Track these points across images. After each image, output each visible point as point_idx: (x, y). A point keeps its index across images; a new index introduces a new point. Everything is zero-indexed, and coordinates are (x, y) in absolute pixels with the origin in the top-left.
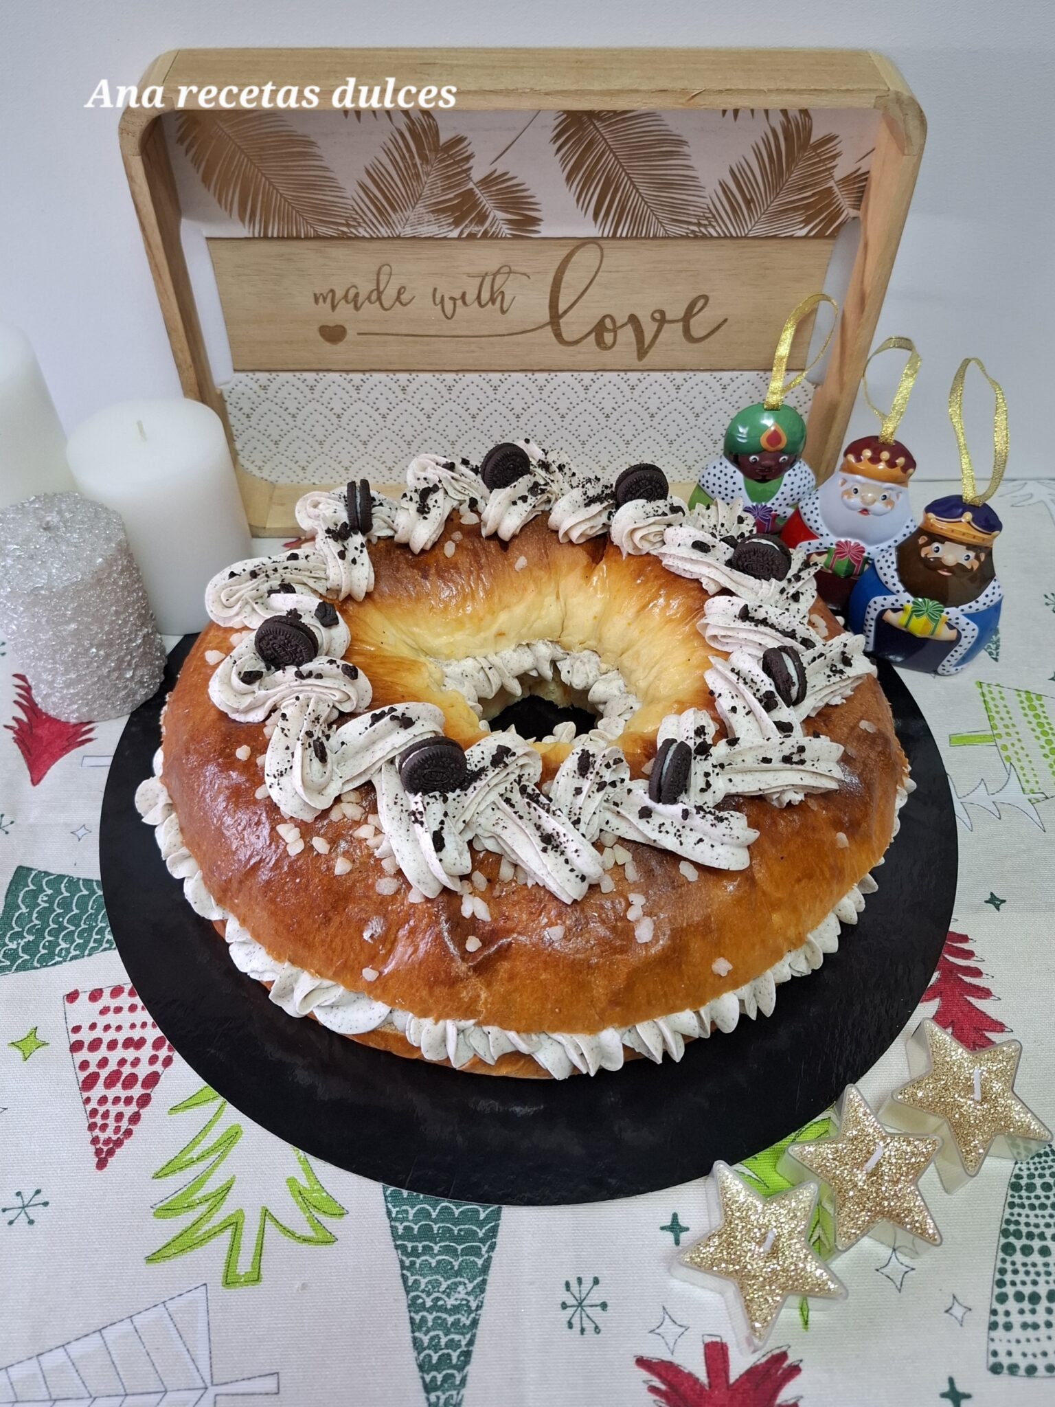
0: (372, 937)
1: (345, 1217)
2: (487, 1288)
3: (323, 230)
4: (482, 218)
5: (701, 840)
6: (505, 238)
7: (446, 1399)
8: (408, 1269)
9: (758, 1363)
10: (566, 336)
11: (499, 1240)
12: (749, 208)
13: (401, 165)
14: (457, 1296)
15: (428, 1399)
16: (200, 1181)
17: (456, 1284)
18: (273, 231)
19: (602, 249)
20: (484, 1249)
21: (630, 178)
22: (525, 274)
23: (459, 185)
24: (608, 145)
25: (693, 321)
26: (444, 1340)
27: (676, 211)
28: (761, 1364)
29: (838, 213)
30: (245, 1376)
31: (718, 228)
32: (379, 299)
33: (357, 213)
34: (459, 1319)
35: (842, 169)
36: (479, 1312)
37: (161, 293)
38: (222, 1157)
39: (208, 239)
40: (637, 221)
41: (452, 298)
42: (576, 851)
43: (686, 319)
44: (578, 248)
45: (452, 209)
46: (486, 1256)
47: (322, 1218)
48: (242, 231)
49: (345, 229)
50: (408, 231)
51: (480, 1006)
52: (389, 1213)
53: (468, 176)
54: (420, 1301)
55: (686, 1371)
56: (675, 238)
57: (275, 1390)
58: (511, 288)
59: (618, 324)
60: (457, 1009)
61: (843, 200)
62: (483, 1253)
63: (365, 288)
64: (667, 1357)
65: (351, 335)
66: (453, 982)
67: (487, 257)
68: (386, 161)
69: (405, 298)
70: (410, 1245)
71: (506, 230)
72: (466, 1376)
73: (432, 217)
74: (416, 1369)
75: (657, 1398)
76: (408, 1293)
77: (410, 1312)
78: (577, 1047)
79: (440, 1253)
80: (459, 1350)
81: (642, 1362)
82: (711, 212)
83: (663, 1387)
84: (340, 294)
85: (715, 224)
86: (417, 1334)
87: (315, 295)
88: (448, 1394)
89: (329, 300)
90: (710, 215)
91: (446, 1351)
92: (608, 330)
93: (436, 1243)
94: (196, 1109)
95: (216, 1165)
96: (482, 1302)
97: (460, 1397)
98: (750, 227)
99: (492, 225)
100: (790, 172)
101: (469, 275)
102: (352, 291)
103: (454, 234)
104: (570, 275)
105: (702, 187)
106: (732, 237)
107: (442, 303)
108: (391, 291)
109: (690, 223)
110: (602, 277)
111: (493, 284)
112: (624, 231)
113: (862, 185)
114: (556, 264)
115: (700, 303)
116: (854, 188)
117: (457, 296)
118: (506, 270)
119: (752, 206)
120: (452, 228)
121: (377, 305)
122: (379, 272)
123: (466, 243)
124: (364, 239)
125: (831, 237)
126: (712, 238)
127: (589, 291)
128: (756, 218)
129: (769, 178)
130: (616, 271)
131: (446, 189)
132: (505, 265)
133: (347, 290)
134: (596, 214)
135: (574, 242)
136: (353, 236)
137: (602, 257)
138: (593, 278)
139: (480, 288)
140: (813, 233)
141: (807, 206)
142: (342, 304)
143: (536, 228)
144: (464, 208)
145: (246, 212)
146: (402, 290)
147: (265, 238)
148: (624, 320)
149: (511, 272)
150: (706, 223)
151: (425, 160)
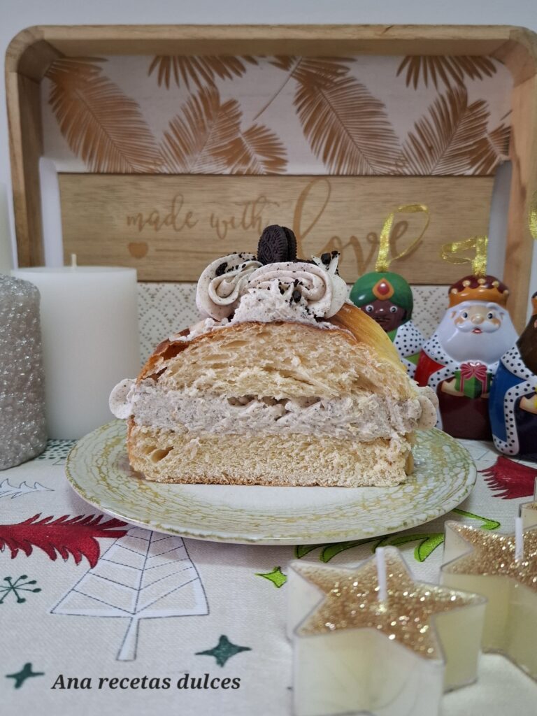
3: (139, 168)
4: (246, 159)
6: (262, 175)
12: (431, 154)
13: (194, 120)
18: (104, 168)
19: (329, 184)
21: (347, 131)
22: (276, 203)
23: (231, 135)
24: (331, 107)
25: (398, 242)
29: (492, 158)
31: (410, 169)
32: (173, 222)
33: (162, 155)
35: (492, 124)
39: (60, 173)
40: (353, 161)
41: (224, 222)
43: (393, 241)
44: (313, 182)
45: (226, 153)
48: (81, 167)
49: (153, 167)
50: (195, 169)
53: (238, 128)
56: (380, 176)
58: (266, 214)
59: (344, 244)
61: (496, 148)
63: (164, 212)
65: (151, 251)
67: (249, 190)
68: (183, 117)
69: (192, 220)
71: (263, 169)
73: (212, 158)
82: (404, 157)
84: (145, 217)
85: (407, 165)
87: (128, 218)
89: (137, 223)
90: (403, 159)
98: (432, 168)
99: (253, 165)
100: (457, 127)
101: (236, 203)
102: (155, 216)
103: (227, 171)
104: (307, 204)
105: (397, 138)
106: (420, 176)
107: (217, 226)
108: (182, 216)
109: (390, 164)
110: (330, 207)
111: (253, 211)
112: (344, 170)
113: (508, 136)
114: (298, 196)
115: (402, 228)
116: (501, 139)
117: (228, 220)
118: (263, 200)
119: (432, 151)
120: (226, 166)
121: (171, 226)
122: (174, 201)
123: (236, 178)
124: (165, 175)
125: (491, 175)
126: (406, 176)
127: (322, 217)
128: (436, 161)
129: (442, 130)
130: (341, 202)
131: (223, 138)
132: (262, 196)
133: (151, 215)
134: (325, 158)
135: (311, 179)
136: (158, 172)
137: (330, 190)
138: (324, 207)
139: (245, 214)
140: (477, 173)
141: (471, 152)
142: (147, 226)
143: (284, 167)
144: (235, 152)
145: (87, 154)
146: (190, 214)
147: (99, 173)
148: (348, 241)
149: (266, 202)
150: (401, 164)
151: (209, 116)
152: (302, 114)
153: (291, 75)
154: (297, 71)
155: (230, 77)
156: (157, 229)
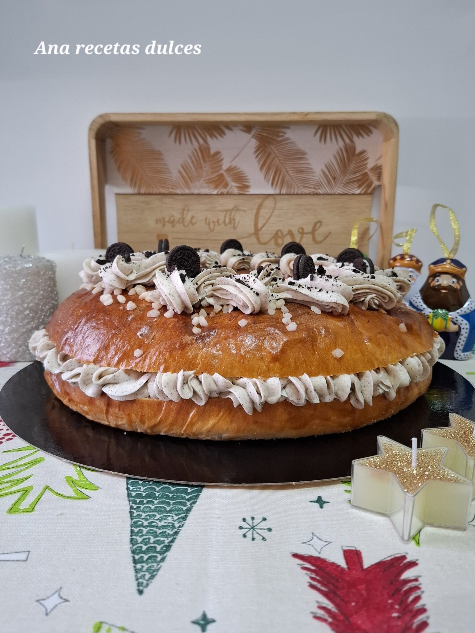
0: (141, 335)
1: (98, 490)
2: (188, 519)
3: (163, 191)
4: (226, 185)
5: (320, 290)
6: (236, 194)
7: (148, 568)
8: (135, 509)
9: (385, 560)
10: (263, 240)
11: (199, 500)
12: (335, 182)
13: (195, 163)
14: (166, 521)
15: (135, 567)
16: (10, 475)
17: (167, 517)
18: (143, 191)
19: (275, 199)
20: (188, 504)
21: (285, 169)
22: (244, 211)
23: (217, 171)
24: (276, 155)
25: (316, 233)
26: (152, 540)
27: (305, 182)
28: (387, 561)
29: (371, 184)
30: (5, 552)
31: (322, 190)
32: (183, 222)
33: (176, 183)
34: (165, 532)
35: (371, 164)
36: (180, 529)
37: (93, 199)
38: (29, 467)
39: (117, 194)
40: (289, 187)
41: (213, 222)
42: (254, 280)
43: (313, 232)
44: (265, 198)
45: (214, 181)
46: (189, 506)
47: (83, 490)
48: (129, 190)
49: (171, 190)
50: (196, 191)
51: (199, 361)
52: (128, 489)
53: (221, 168)
54: (140, 523)
55: (330, 561)
56: (305, 194)
57: (25, 559)
58: (238, 217)
59: (284, 234)
60: (185, 364)
61: (373, 177)
62: (187, 504)
63: (177, 216)
64: (316, 554)
65: (170, 239)
66: (183, 347)
67: (228, 203)
68: (189, 161)
69: (194, 221)
70: (138, 500)
71: (236, 191)
72: (166, 556)
73: (206, 185)
74: (130, 552)
75: (309, 572)
76: (132, 519)
77: (131, 527)
78: (255, 384)
79: (158, 504)
80: (162, 545)
81: (296, 556)
82: (319, 183)
83: (313, 568)
84: (167, 219)
85: (321, 188)
86: (134, 537)
87: (157, 220)
88: (150, 565)
89: (162, 223)
90: (318, 184)
91: (153, 545)
92: (280, 237)
93: (156, 500)
94: (19, 452)
95: (23, 470)
96: (183, 525)
97: (159, 566)
98: (336, 190)
99: (230, 188)
100: (350, 166)
101: (220, 211)
102: (172, 218)
103: (215, 192)
104: (262, 211)
105: (314, 172)
106: (328, 194)
107: (209, 224)
108: (188, 218)
109: (310, 188)
110: (276, 212)
111: (230, 215)
112: (284, 191)
113: (379, 171)
114: (257, 206)
115: (319, 225)
116: (376, 173)
117: (215, 220)
118: (236, 209)
119: (335, 180)
120: (214, 189)
121: (182, 225)
122: (184, 210)
123: (220, 196)
124: (178, 194)
125: (371, 194)
126: (320, 194)
127: (271, 218)
128: (338, 185)
129: (341, 168)
130: (283, 210)
131: (212, 173)
132: (236, 207)
133: (170, 218)
134: (272, 184)
135: (264, 196)
136: (174, 193)
137: (275, 203)
138: (272, 213)
139: (225, 217)
140: (362, 192)
141: (359, 180)
142: (167, 224)
143: (248, 190)
144: (219, 181)
145: (133, 183)
146: (193, 217)
147: (139, 194)
148: (286, 232)
149: (238, 210)
150: (317, 187)
151: (205, 161)
152: (259, 159)
153: (252, 137)
154: (255, 135)
155: (216, 138)
156: (173, 226)
